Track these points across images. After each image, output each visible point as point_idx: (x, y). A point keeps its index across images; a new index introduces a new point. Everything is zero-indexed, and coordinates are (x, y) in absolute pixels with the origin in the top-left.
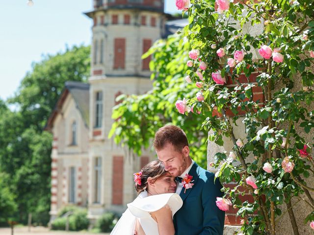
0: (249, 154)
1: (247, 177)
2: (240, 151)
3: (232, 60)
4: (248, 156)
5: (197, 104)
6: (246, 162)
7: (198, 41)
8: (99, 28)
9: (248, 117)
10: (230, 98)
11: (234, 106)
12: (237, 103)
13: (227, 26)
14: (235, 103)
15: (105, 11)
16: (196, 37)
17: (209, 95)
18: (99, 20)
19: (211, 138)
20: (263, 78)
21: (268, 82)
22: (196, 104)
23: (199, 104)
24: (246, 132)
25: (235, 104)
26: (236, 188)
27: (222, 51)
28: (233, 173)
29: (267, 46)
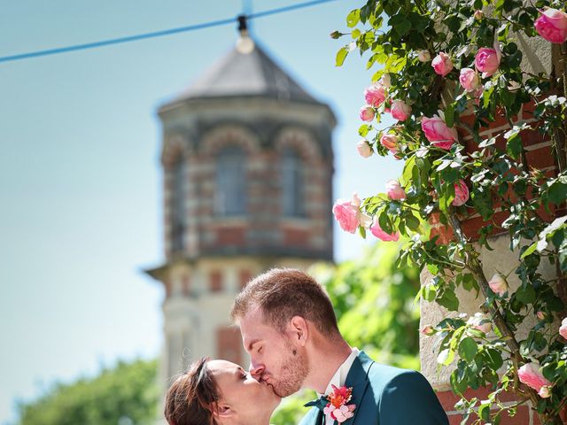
0: (523, 317)
1: (519, 366)
2: (501, 310)
3: (469, 72)
4: (521, 321)
5: (388, 207)
6: (518, 340)
7: (386, 53)
8: (180, 303)
9: (516, 212)
10: (470, 171)
11: (481, 189)
12: (486, 181)
13: (458, 6)
14: (482, 181)
15: (192, 263)
16: (379, 42)
17: (415, 167)
18: (177, 285)
19: (427, 292)
20: (550, 106)
21: (563, 116)
22: (385, 206)
23: (392, 205)
24: (512, 249)
25: (482, 184)
26: (492, 396)
27: (445, 59)
28: (484, 352)
29: (555, 10)
